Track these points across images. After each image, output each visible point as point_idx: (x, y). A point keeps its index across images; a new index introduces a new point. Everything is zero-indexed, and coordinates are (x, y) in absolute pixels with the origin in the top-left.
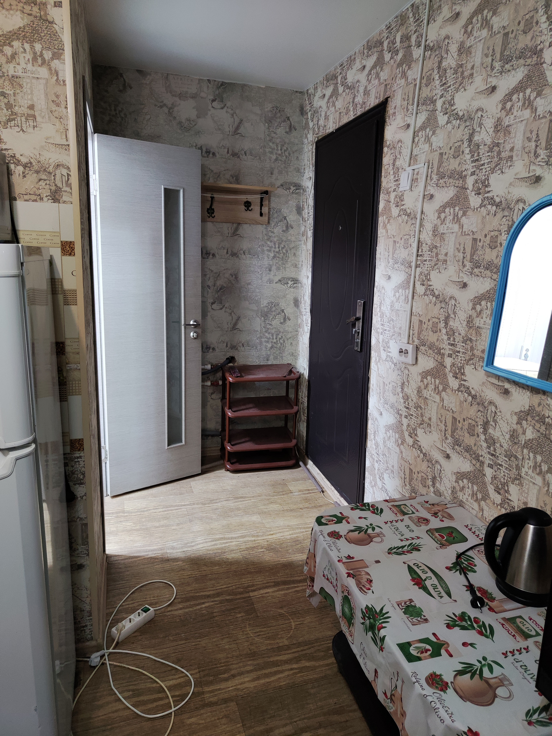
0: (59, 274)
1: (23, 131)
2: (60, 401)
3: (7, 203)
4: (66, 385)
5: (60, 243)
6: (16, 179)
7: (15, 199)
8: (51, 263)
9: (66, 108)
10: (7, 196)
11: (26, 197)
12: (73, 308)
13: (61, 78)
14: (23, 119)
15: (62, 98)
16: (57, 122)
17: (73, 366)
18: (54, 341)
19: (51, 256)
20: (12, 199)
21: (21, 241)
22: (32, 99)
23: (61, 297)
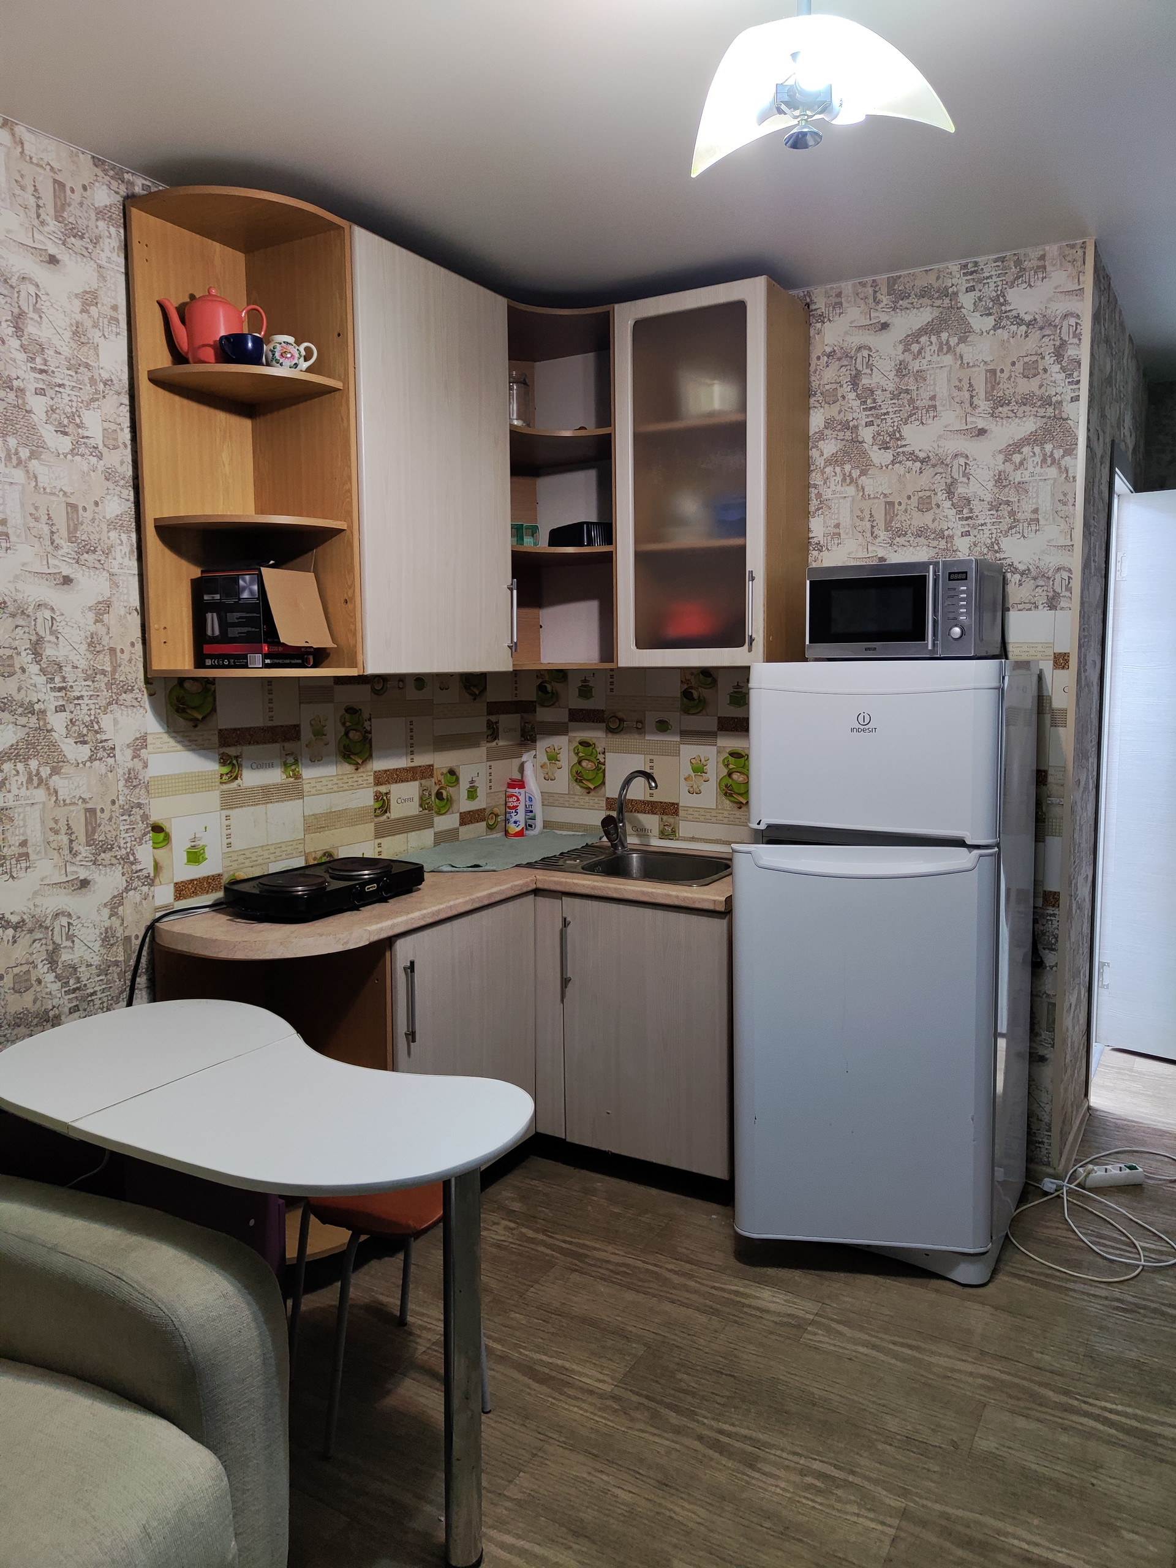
0: (1047, 690)
1: (1024, 537)
2: (1036, 841)
3: (999, 614)
4: (1044, 822)
5: (1052, 654)
6: (1011, 588)
7: (1008, 610)
8: (1040, 678)
9: (1074, 505)
10: (999, 607)
11: (1020, 607)
12: (1061, 730)
13: (1071, 475)
14: (1026, 524)
15: (1070, 497)
16: (1062, 521)
17: (1054, 800)
18: (1035, 768)
19: (1041, 671)
20: (1005, 609)
21: (1010, 655)
22: (1037, 503)
23: (1048, 718)
